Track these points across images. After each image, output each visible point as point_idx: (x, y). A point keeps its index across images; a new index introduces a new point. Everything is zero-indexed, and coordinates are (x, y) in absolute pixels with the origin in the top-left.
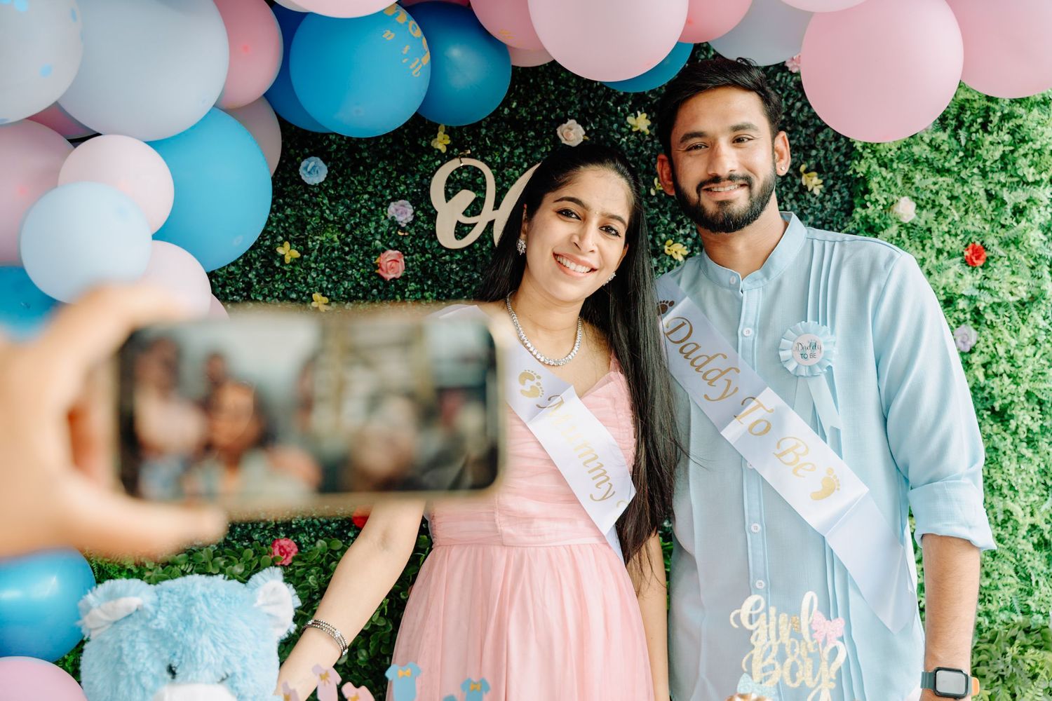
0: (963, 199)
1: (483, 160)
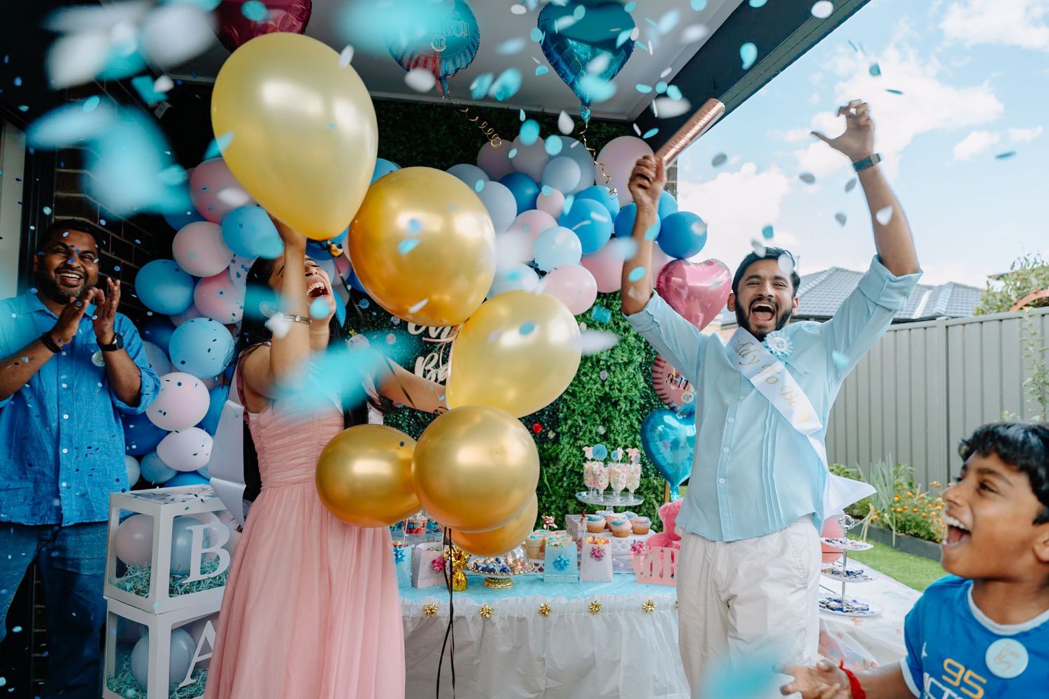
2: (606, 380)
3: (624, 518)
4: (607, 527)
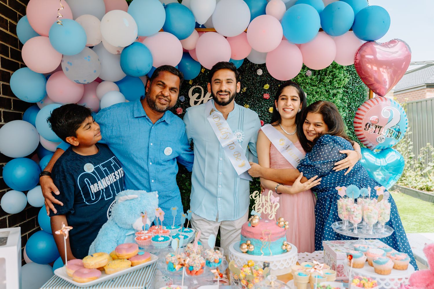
0: (320, 92)
1: (201, 86)
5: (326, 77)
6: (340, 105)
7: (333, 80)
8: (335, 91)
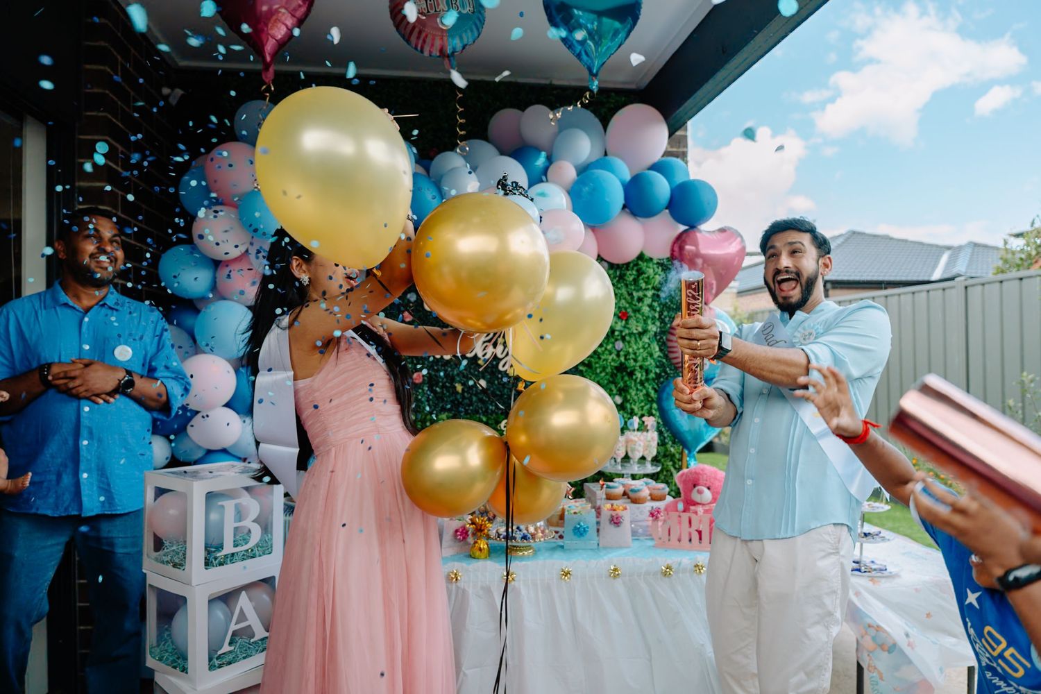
2: (621, 350)
3: (642, 485)
4: (625, 494)
5: (629, 273)
6: (647, 315)
7: (638, 276)
8: (641, 294)
